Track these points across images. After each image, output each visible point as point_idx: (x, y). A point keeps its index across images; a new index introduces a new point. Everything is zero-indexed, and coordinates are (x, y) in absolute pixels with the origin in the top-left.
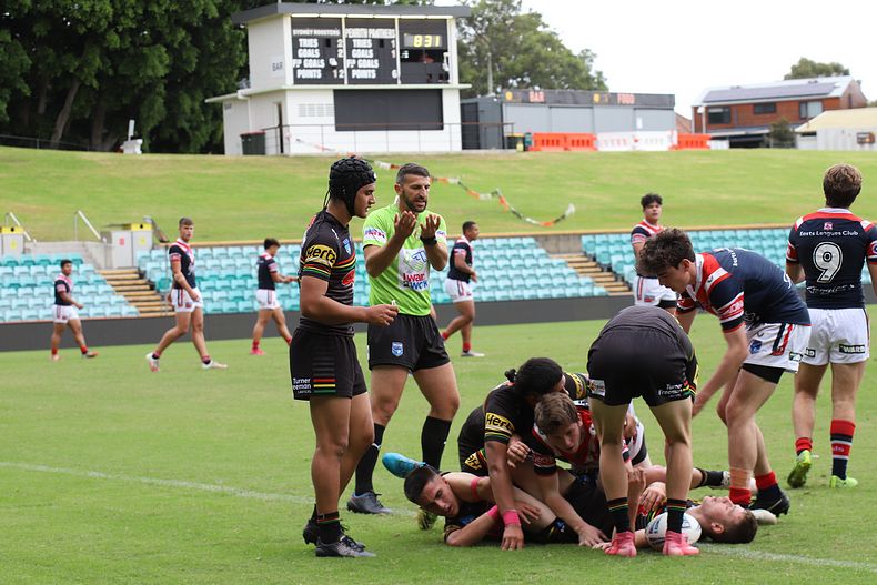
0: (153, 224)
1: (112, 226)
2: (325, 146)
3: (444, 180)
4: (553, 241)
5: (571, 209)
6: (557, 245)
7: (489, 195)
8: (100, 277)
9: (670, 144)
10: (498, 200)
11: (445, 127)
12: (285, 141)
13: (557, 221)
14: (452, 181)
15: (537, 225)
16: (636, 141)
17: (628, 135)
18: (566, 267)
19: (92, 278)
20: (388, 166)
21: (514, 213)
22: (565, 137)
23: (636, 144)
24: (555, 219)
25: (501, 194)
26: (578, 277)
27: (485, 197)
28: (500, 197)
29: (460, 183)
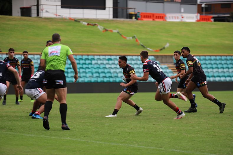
2: (58, 14)
3: (111, 31)
4: (160, 58)
5: (167, 45)
6: (162, 60)
7: (131, 38)
9: (196, 19)
10: (135, 40)
11: (107, 8)
12: (40, 11)
13: (161, 50)
14: (115, 31)
15: (152, 51)
16: (182, 17)
17: (179, 15)
18: (168, 69)
20: (86, 23)
21: (142, 46)
22: (153, 15)
23: (183, 19)
24: (160, 49)
25: (136, 37)
26: (173, 74)
27: (130, 38)
28: (136, 39)
29: (118, 32)
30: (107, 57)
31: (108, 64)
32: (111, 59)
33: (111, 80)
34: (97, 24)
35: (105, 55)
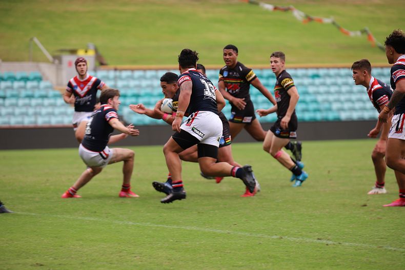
0: (96, 50)
1: (62, 51)
3: (320, 21)
7: (359, 33)
8: (57, 92)
10: (365, 36)
19: (51, 93)
25: (370, 32)
27: (355, 34)
28: (369, 35)
29: (334, 23)
30: (311, 72)
31: (313, 84)
32: (317, 76)
33: (319, 116)
34: (292, 6)
35: (307, 68)
